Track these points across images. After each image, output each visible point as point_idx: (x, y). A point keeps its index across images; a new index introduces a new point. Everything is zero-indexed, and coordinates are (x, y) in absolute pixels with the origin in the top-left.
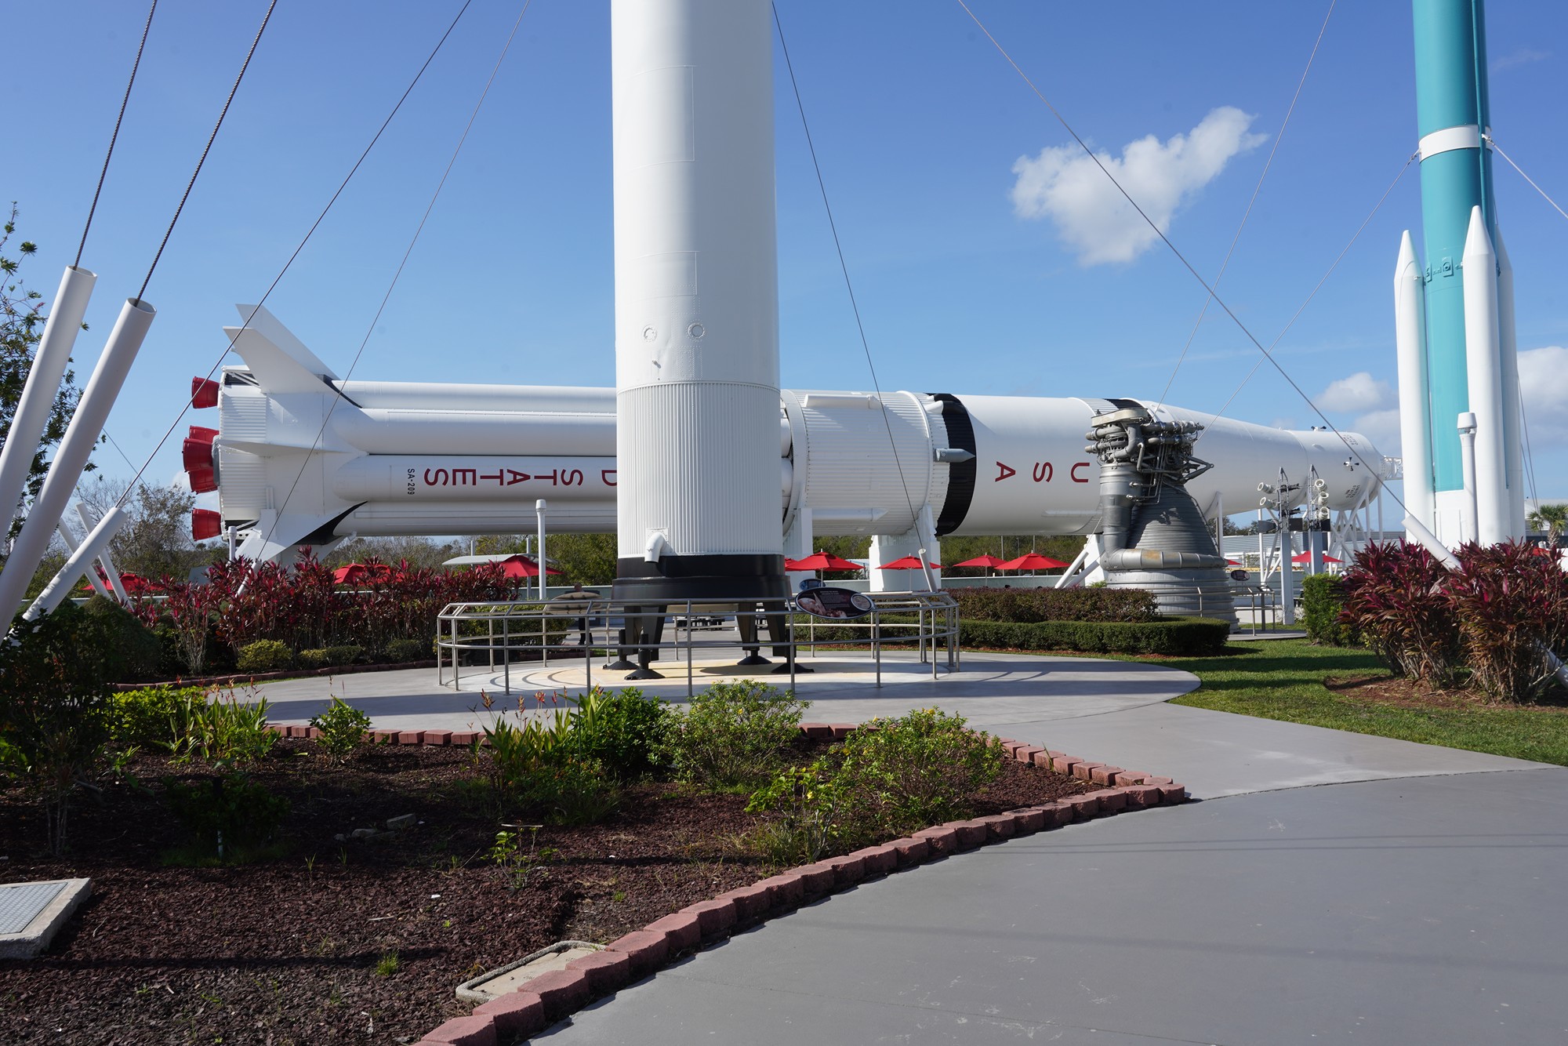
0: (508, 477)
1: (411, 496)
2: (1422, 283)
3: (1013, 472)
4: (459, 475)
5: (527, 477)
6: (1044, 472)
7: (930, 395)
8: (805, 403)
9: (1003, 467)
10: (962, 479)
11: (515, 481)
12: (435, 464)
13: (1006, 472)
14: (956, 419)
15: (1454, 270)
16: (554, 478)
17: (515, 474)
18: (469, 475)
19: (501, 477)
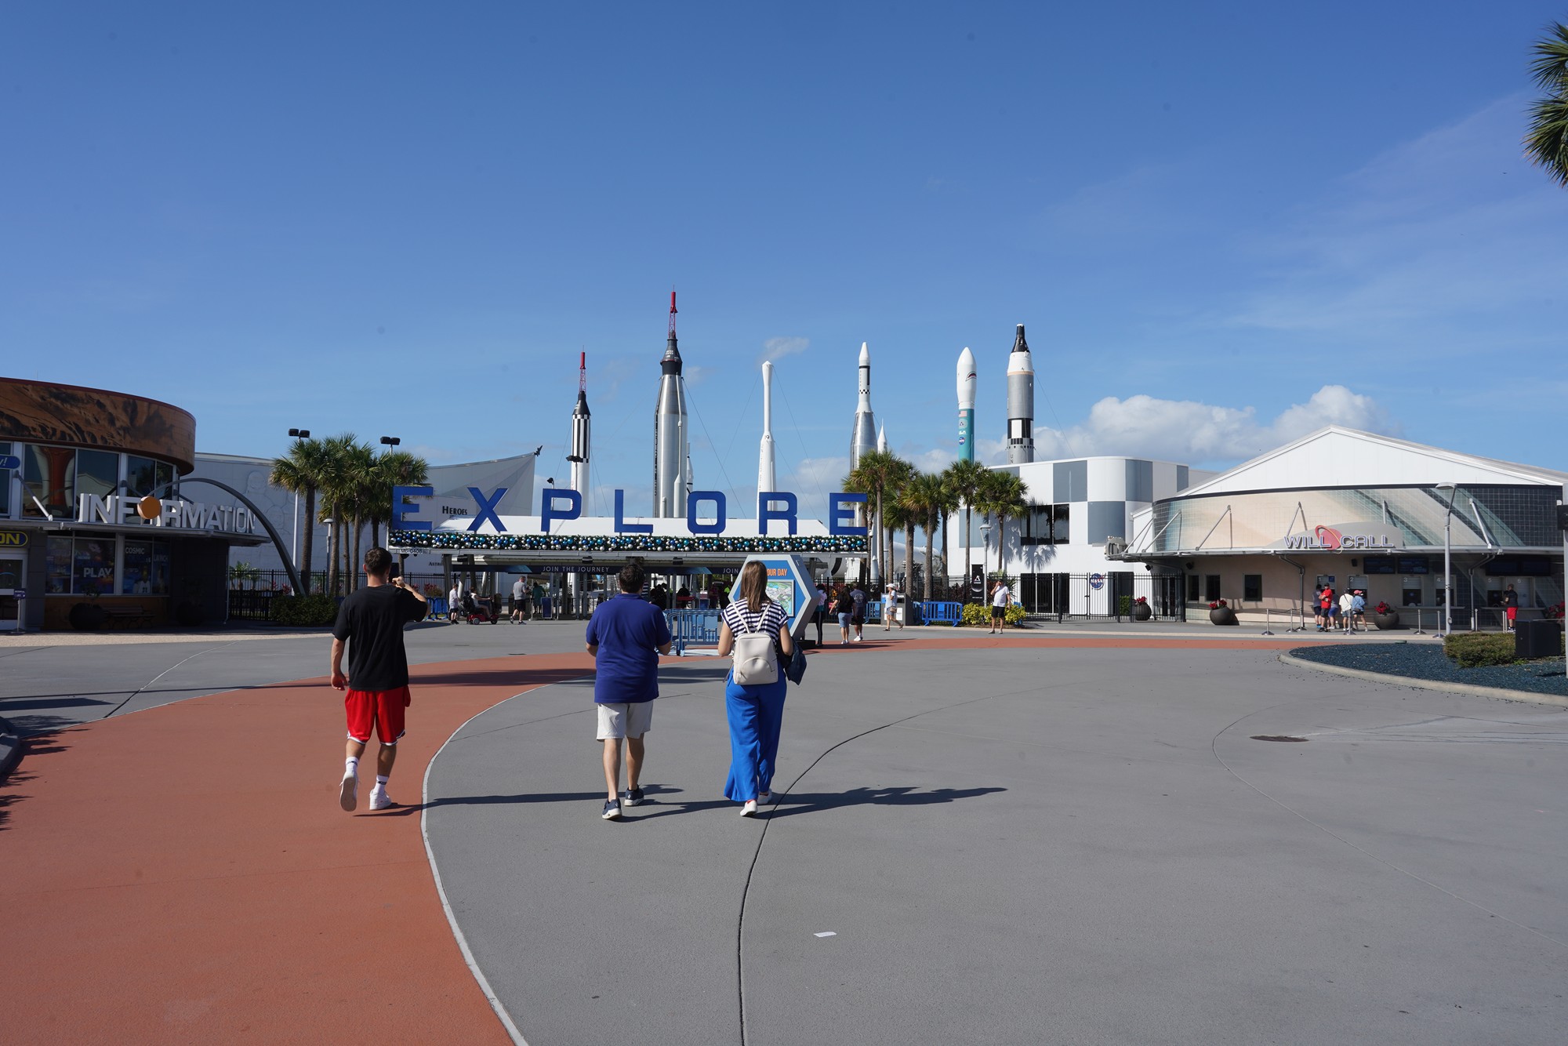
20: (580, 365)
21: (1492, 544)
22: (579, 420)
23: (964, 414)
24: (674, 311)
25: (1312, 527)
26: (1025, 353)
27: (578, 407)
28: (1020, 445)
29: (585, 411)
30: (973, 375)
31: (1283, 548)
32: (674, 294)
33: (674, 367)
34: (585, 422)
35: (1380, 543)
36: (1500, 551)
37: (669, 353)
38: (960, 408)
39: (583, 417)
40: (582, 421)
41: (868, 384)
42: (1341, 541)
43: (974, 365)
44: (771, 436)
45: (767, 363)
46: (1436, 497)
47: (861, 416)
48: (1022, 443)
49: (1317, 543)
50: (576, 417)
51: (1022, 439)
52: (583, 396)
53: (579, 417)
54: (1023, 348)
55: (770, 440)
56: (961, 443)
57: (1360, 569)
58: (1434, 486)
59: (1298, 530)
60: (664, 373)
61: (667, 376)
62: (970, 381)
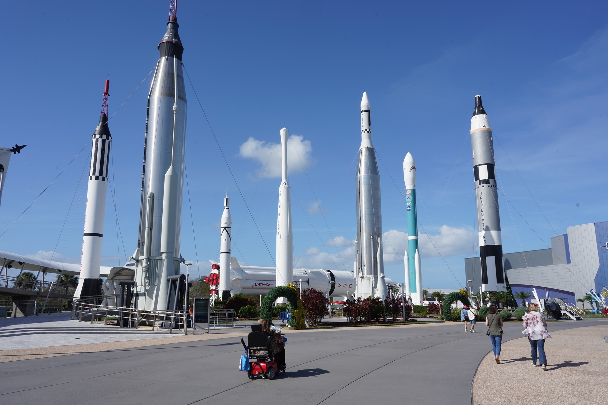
0: (267, 285)
1: (253, 288)
2: (408, 259)
3: (341, 286)
4: (260, 284)
5: (270, 285)
6: (345, 286)
7: (326, 270)
8: (309, 272)
9: (339, 285)
10: (333, 286)
11: (268, 285)
12: (256, 282)
13: (340, 285)
14: (332, 275)
15: (414, 258)
16: (274, 285)
17: (268, 284)
18: (262, 284)
19: (266, 285)
20: (104, 91)
22: (97, 140)
23: (409, 192)
26: (484, 115)
27: (98, 128)
28: (487, 185)
29: (105, 131)
38: (407, 189)
39: (101, 137)
40: (100, 141)
41: (370, 125)
48: (489, 183)
50: (95, 138)
51: (488, 180)
52: (105, 119)
53: (97, 136)
54: (482, 112)
55: (286, 186)
56: (409, 210)
62: (412, 172)
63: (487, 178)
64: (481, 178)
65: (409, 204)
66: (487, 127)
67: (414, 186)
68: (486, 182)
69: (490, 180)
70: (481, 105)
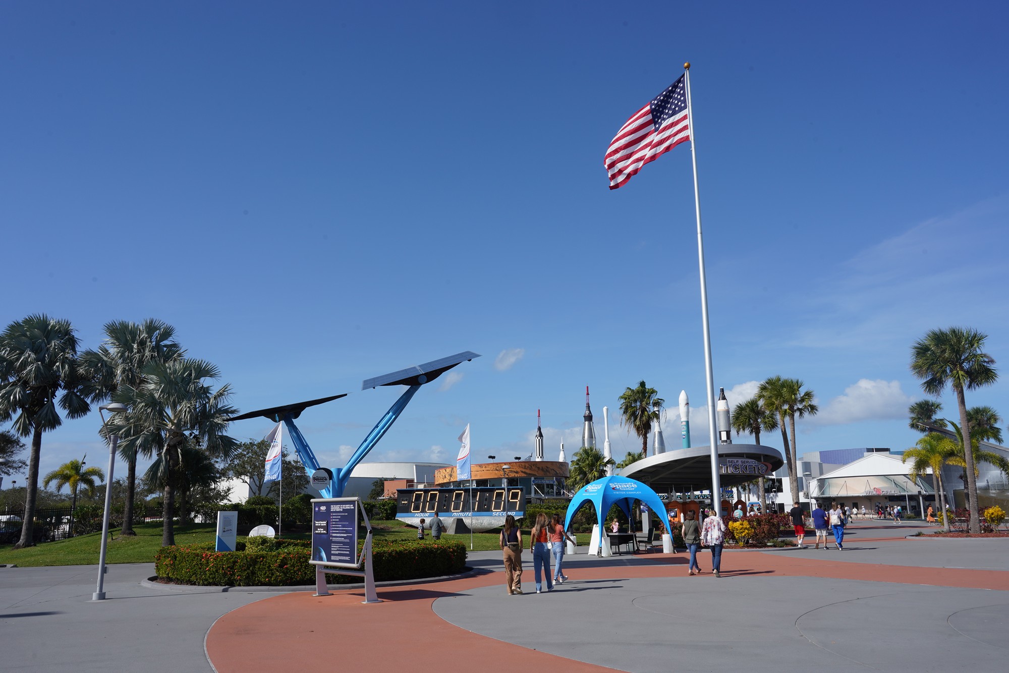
20: (538, 415)
21: (925, 491)
22: (539, 440)
23: (684, 423)
24: (588, 394)
25: (872, 488)
26: (725, 401)
27: (538, 434)
29: (541, 435)
30: (687, 404)
31: (865, 494)
32: (588, 387)
33: (589, 418)
34: (542, 440)
35: (893, 492)
36: (927, 494)
37: (587, 412)
38: (682, 420)
42: (881, 492)
43: (687, 399)
44: (609, 441)
45: (606, 407)
46: (908, 478)
47: (657, 433)
48: (727, 442)
49: (874, 493)
52: (539, 429)
53: (539, 438)
54: (724, 398)
55: (609, 443)
56: (684, 438)
57: (888, 500)
58: (907, 475)
59: (868, 489)
60: (585, 421)
61: (587, 422)
62: (686, 407)
63: (726, 439)
64: (722, 439)
65: (684, 433)
66: (726, 408)
67: (688, 419)
68: (725, 441)
69: (728, 440)
70: (723, 393)
